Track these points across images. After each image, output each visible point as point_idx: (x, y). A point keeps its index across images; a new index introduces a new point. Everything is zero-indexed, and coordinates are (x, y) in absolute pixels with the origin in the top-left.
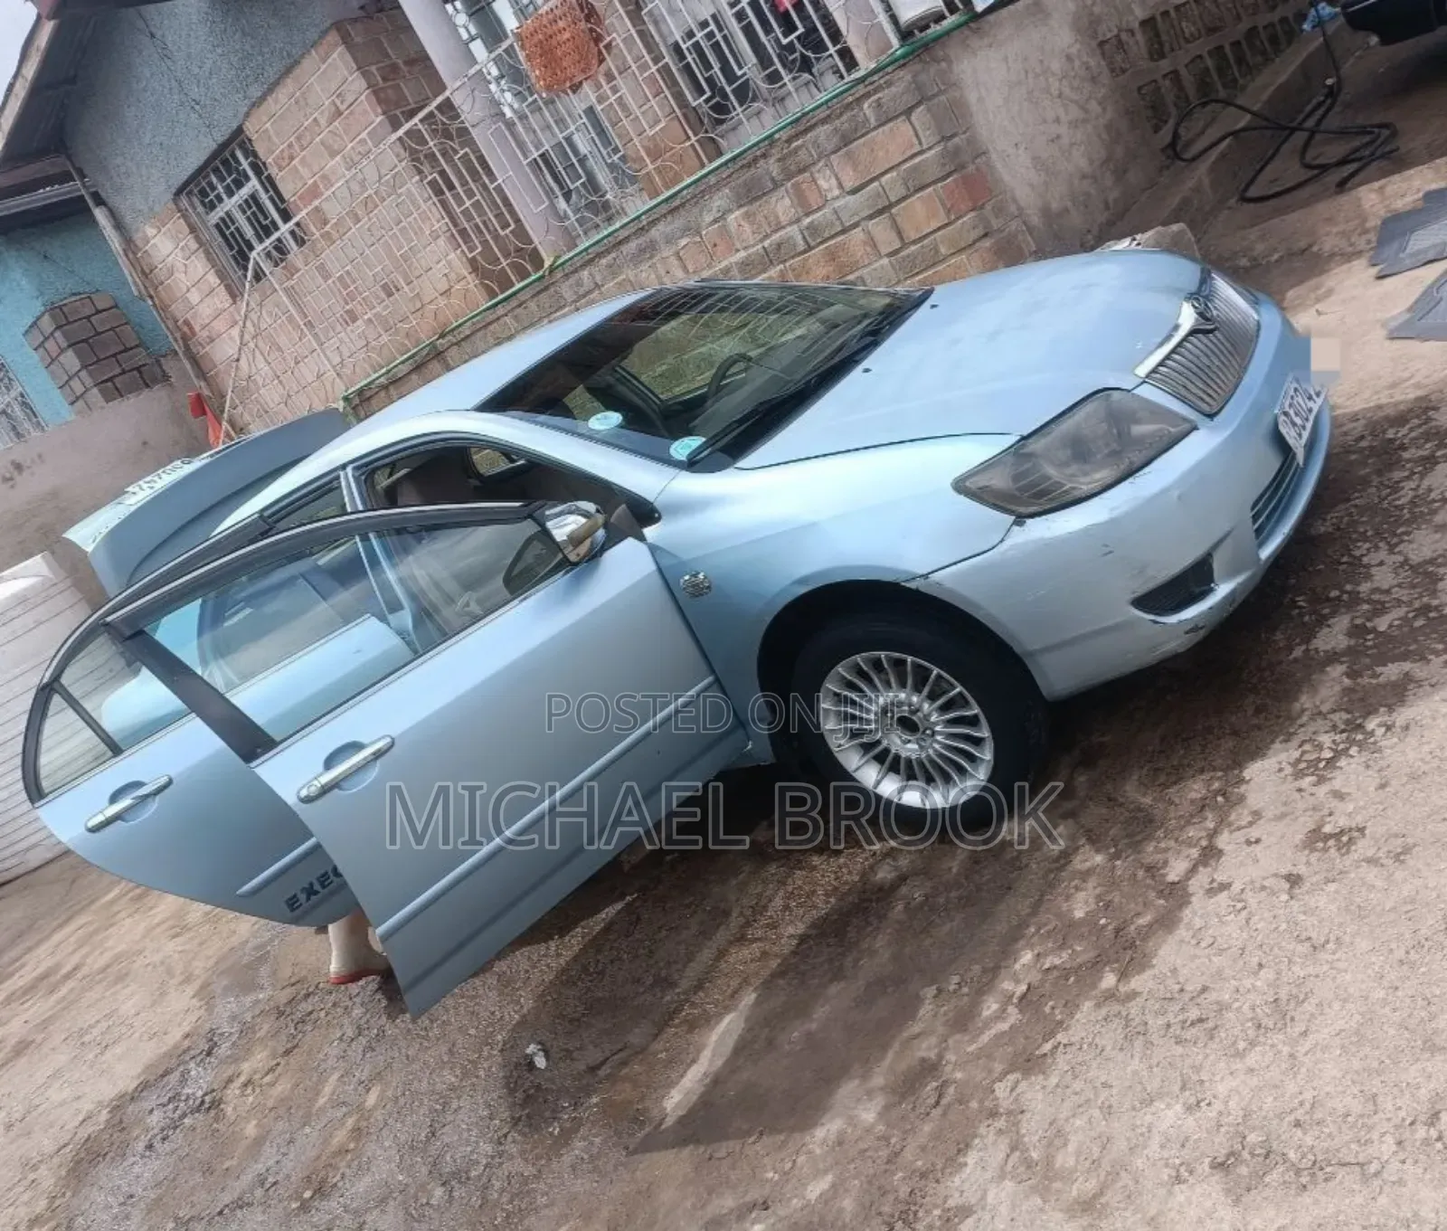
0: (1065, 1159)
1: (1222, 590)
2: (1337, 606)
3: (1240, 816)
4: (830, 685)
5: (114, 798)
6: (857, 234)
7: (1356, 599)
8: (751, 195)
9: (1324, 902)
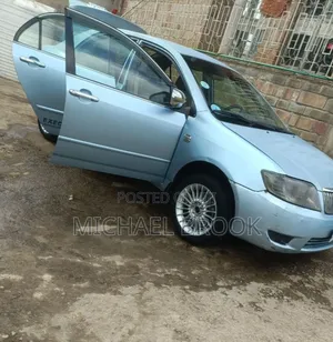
0: (149, 304)
1: (287, 247)
2: (301, 275)
3: (242, 287)
4: (191, 186)
5: (31, 58)
6: (288, 114)
7: (307, 277)
8: (277, 81)
9: (243, 314)
